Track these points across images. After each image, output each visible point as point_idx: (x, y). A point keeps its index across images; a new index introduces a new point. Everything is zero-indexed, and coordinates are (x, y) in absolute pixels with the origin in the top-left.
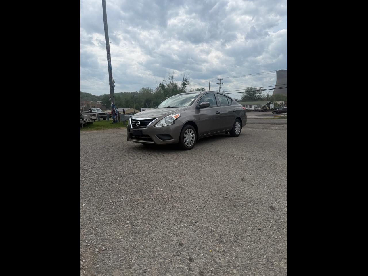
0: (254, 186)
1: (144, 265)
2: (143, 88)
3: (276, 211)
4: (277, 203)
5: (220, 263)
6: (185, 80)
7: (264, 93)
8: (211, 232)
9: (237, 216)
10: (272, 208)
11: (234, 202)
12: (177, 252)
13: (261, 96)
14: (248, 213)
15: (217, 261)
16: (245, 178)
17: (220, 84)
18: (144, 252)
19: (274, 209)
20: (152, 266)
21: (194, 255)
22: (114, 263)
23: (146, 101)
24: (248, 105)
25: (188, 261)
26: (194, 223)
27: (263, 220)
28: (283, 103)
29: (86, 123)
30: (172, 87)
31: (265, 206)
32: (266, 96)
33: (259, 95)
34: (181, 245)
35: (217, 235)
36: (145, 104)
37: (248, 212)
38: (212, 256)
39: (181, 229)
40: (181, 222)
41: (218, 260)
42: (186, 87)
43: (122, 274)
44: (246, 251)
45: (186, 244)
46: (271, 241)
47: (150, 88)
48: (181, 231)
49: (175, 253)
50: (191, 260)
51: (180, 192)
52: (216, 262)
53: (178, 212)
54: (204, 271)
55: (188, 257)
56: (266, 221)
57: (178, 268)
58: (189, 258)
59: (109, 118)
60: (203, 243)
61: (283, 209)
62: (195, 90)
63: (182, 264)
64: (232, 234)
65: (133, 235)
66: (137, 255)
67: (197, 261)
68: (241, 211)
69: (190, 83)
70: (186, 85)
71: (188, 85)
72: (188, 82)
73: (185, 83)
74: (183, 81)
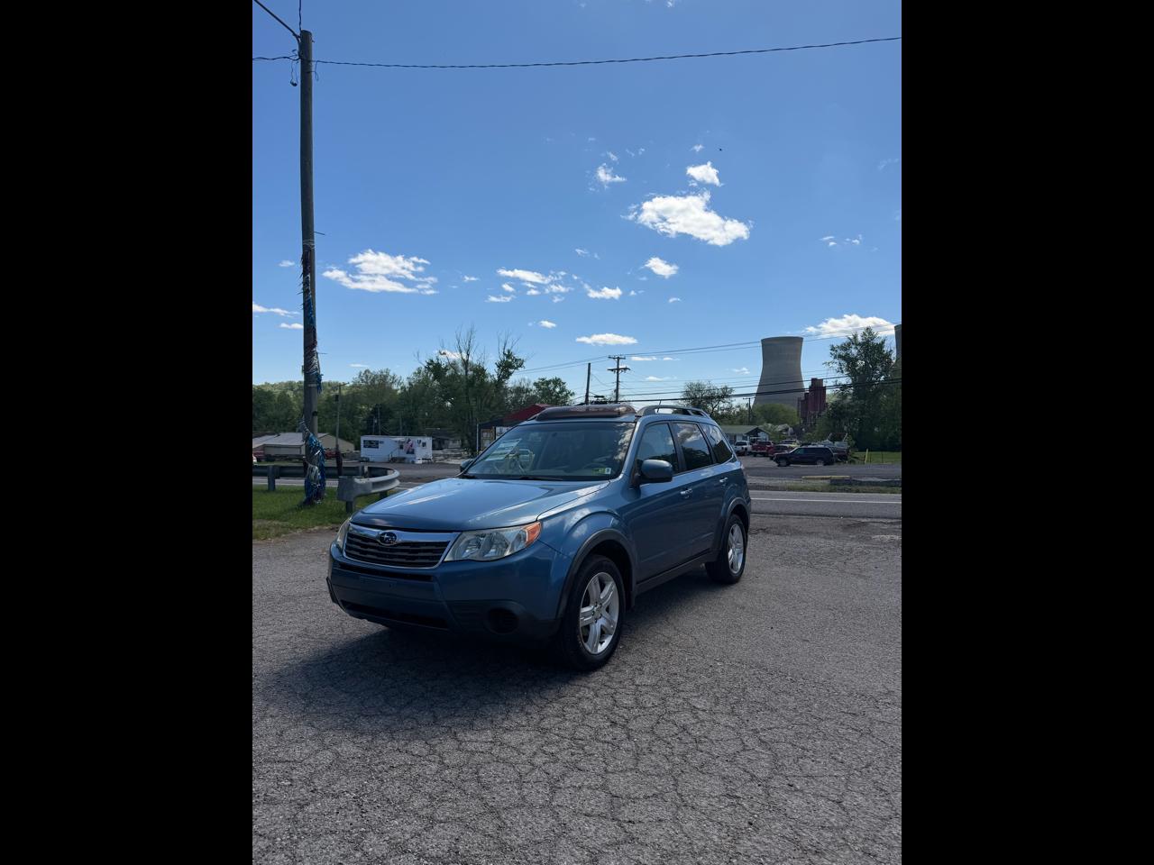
6: (509, 356)
7: (738, 403)
13: (727, 409)
17: (617, 370)
23: (375, 412)
28: (787, 430)
30: (466, 374)
33: (722, 405)
36: (370, 420)
42: (510, 374)
47: (391, 374)
59: (276, 480)
62: (533, 382)
69: (524, 364)
70: (511, 370)
71: (516, 368)
72: (516, 360)
73: (508, 365)
74: (502, 356)
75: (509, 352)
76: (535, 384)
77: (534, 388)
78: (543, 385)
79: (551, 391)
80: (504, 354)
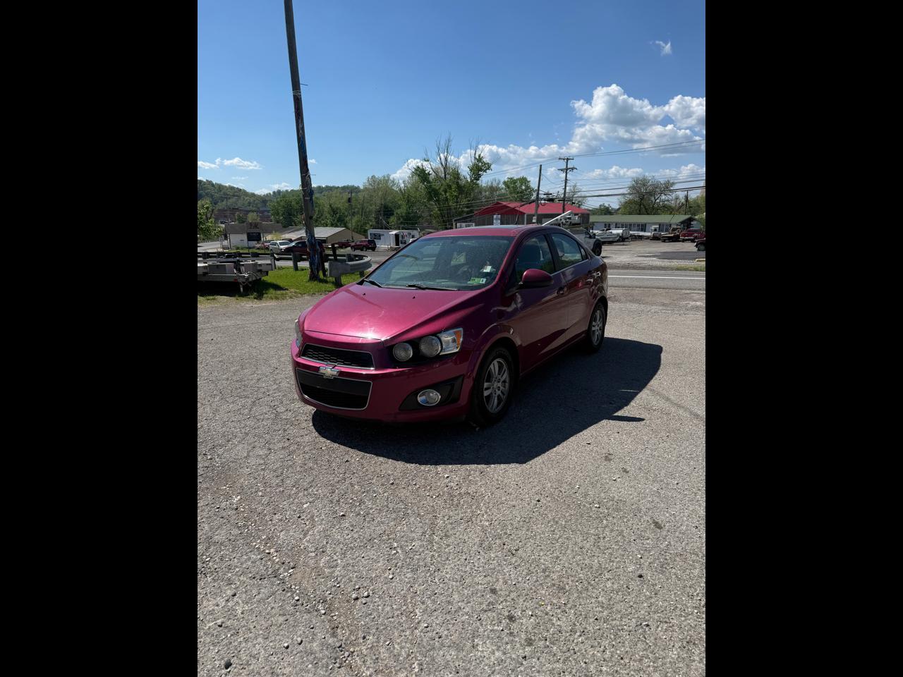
0: (627, 472)
1: (437, 624)
2: (373, 177)
3: (665, 533)
4: (667, 515)
5: (558, 625)
6: (479, 160)
8: (544, 571)
9: (592, 539)
10: (658, 526)
11: (588, 509)
12: (488, 605)
13: (668, 200)
14: (613, 534)
15: (554, 622)
16: (611, 452)
17: (566, 170)
18: (434, 602)
19: (660, 528)
20: (450, 626)
21: (515, 611)
22: (388, 618)
23: (379, 210)
24: (634, 225)
25: (508, 621)
26: (514, 552)
27: (637, 550)
29: (250, 282)
30: (445, 177)
31: (644, 521)
32: (683, 201)
33: (663, 197)
34: (494, 591)
35: (555, 577)
36: (377, 218)
37: (612, 531)
38: (547, 614)
39: (491, 562)
40: (490, 548)
41: (557, 621)
42: (480, 176)
43: (403, 637)
44: (603, 607)
45: (501, 590)
46: (647, 590)
48: (492, 566)
49: (484, 606)
50: (511, 618)
51: (484, 482)
52: (553, 624)
53: (482, 526)
54: (533, 638)
55: (507, 614)
56: (642, 552)
57: (491, 631)
58: (508, 616)
60: (531, 589)
61: (678, 527)
62: (502, 181)
63: (498, 626)
64: (581, 575)
65: (410, 570)
66: (423, 607)
67: (521, 621)
68: (599, 529)
69: (492, 167)
70: (480, 173)
71: (485, 171)
72: (485, 164)
73: (479, 167)
74: (473, 161)
75: (479, 156)
76: (505, 183)
77: (503, 186)
78: (511, 184)
79: (518, 188)
80: (475, 158)
